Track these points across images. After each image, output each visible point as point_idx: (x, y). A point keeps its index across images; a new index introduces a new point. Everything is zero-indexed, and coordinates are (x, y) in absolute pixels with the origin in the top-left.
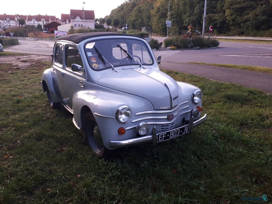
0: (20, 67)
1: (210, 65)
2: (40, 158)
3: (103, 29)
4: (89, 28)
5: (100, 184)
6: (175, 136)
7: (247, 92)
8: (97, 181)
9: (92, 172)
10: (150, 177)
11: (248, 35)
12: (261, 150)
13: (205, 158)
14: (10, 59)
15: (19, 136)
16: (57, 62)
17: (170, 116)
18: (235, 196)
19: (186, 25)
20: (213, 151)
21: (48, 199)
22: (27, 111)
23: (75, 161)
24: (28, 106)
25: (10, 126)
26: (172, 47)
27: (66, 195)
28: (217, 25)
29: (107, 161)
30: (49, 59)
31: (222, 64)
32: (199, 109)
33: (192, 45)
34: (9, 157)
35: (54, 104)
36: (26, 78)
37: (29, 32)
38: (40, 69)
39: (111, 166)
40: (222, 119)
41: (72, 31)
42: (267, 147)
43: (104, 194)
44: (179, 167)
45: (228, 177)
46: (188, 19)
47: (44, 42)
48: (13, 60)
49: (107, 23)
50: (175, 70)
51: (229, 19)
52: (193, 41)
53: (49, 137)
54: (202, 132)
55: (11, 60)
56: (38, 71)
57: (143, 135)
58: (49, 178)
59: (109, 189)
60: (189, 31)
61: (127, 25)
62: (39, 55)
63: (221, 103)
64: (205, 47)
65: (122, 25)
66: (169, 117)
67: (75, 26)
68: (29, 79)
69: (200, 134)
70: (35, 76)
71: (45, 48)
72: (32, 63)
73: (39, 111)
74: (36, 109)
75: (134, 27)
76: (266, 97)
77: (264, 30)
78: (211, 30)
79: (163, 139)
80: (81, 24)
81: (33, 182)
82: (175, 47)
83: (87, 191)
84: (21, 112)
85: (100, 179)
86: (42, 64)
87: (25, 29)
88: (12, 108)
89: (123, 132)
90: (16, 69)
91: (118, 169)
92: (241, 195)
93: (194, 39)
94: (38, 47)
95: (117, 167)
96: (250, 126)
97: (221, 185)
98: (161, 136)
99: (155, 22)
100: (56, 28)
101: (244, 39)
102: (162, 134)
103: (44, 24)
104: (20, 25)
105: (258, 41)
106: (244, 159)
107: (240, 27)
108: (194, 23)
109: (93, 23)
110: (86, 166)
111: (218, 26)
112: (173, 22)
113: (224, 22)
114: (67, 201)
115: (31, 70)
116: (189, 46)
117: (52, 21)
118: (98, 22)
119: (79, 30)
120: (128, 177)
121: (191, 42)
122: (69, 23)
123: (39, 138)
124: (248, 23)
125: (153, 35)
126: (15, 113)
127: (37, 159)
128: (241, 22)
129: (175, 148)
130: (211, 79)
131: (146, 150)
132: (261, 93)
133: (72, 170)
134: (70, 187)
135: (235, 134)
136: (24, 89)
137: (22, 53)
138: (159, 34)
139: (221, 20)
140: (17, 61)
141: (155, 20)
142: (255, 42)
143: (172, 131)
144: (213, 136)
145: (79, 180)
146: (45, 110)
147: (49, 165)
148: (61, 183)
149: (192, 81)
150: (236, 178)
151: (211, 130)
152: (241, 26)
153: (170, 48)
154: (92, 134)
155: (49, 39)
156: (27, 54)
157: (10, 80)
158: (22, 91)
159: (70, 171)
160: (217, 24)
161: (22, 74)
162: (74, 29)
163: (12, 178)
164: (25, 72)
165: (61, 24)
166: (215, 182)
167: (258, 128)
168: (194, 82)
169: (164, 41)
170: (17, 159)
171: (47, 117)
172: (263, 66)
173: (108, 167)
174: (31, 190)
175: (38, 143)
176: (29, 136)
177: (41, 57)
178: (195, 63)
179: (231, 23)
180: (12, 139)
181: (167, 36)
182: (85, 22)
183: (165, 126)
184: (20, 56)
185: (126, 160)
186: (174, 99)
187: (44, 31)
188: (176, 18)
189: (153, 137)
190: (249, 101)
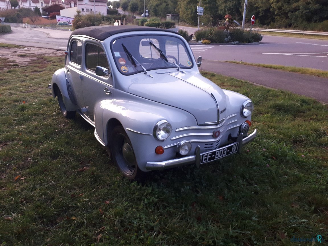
0: (18, 63)
1: (252, 65)
2: (58, 180)
3: (117, 15)
4: (100, 14)
5: (134, 213)
6: (221, 156)
7: (299, 101)
8: (130, 209)
9: (123, 198)
10: (192, 205)
11: (296, 28)
12: (320, 174)
13: (254, 182)
14: (3, 52)
15: (29, 152)
16: (73, 62)
17: (216, 133)
18: (292, 228)
19: (221, 13)
20: (264, 174)
21: (75, 230)
22: (35, 120)
23: (101, 184)
24: (35, 115)
25: (16, 139)
26: (205, 41)
27: (94, 225)
28: (259, 15)
29: (140, 185)
30: (53, 53)
31: (266, 64)
32: (249, 124)
33: (230, 39)
34: (20, 178)
35: (68, 112)
36: (27, 78)
37: (24, 17)
38: (44, 66)
39: (146, 191)
40: (271, 135)
41: (79, 17)
42: (326, 169)
43: (140, 224)
44: (226, 192)
45: (284, 206)
46: (223, 6)
47: (42, 30)
48: (8, 54)
49: (122, 8)
50: (212, 71)
51: (274, 6)
52: (230, 34)
53: (65, 154)
54: (249, 150)
55: (5, 54)
56: (41, 70)
57: (184, 155)
58: (72, 204)
59: (146, 218)
60: (226, 22)
61: (147, 11)
62: (40, 48)
63: (269, 115)
64: (245, 42)
65: (142, 10)
66: (214, 133)
67: (82, 10)
68: (32, 79)
69: (247, 153)
70: (38, 75)
71: (45, 38)
72: (33, 58)
73: (50, 121)
74: (45, 118)
75: (156, 13)
76: (321, 108)
77: (315, 21)
78: (253, 20)
79: (207, 160)
80: (90, 7)
81: (55, 208)
82: (209, 41)
83: (120, 220)
84: (27, 122)
85: (134, 206)
86: (46, 59)
87: (18, 13)
88: (16, 117)
89: (162, 151)
90: (13, 65)
91: (154, 195)
92: (299, 226)
93: (232, 31)
94: (36, 37)
95: (153, 192)
96: (305, 144)
97: (276, 215)
98: (205, 156)
99: (183, 9)
100: (58, 13)
101: (291, 33)
102: (207, 155)
103: (43, 7)
104: (12, 8)
105: (308, 36)
106: (300, 184)
107: (287, 17)
108: (231, 11)
109: (105, 7)
110: (115, 190)
111: (261, 15)
112: (205, 9)
113: (267, 11)
114: (97, 231)
115: (32, 68)
116: (225, 40)
117: (53, 3)
118: (110, 6)
119: (88, 15)
120: (166, 204)
121: (228, 35)
122: (75, 6)
123: (54, 155)
124: (297, 13)
125: (180, 25)
126: (20, 123)
127: (55, 182)
128: (289, 12)
129: (219, 169)
130: (255, 84)
131: (185, 172)
132: (315, 102)
133: (99, 195)
134: (99, 215)
135: (289, 154)
136: (27, 92)
137: (18, 45)
138: (187, 23)
139: (264, 8)
140: (14, 55)
141: (182, 5)
142: (305, 37)
143: (218, 151)
144: (263, 155)
145: (109, 207)
146: (57, 120)
147: (70, 188)
148: (87, 211)
149: (233, 86)
150: (293, 207)
151: (260, 148)
152: (289, 17)
153: (202, 42)
154: (121, 152)
155: (50, 26)
156: (25, 46)
157: (8, 80)
158: (25, 95)
159: (96, 196)
160: (259, 12)
161: (21, 72)
162: (81, 14)
163: (28, 204)
164: (26, 70)
165: (65, 7)
166: (269, 212)
167: (314, 146)
168: (236, 87)
169: (195, 33)
170: (30, 180)
171: (61, 129)
172: (315, 69)
173: (142, 192)
174: (52, 218)
175: (54, 162)
176: (41, 152)
177: (42, 51)
178: (235, 62)
179: (276, 12)
180: (21, 156)
181: (198, 27)
182: (95, 5)
183: (209, 144)
184: (16, 48)
185: (163, 184)
186: (222, 112)
187: (42, 16)
188: (209, 3)
189: (196, 158)
190: (301, 112)
